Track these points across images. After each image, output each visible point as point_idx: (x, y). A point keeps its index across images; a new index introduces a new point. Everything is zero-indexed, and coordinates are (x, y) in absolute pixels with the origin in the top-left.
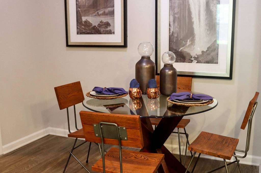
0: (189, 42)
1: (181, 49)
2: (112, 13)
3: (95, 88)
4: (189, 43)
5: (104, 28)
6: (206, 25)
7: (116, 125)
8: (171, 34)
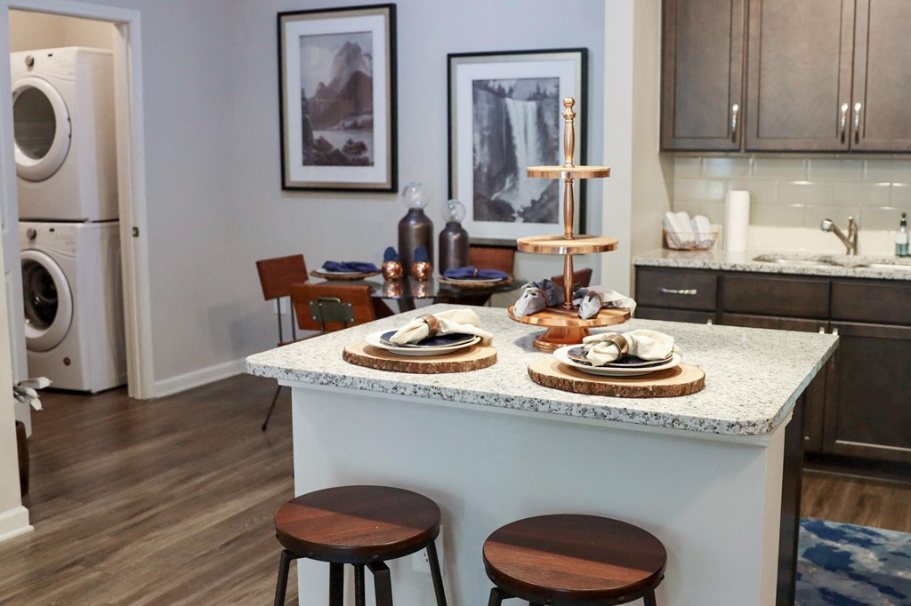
0: (510, 181)
1: (496, 195)
2: (369, 126)
3: (327, 263)
4: (508, 185)
5: (355, 154)
6: (538, 150)
7: (339, 300)
8: (476, 167)
